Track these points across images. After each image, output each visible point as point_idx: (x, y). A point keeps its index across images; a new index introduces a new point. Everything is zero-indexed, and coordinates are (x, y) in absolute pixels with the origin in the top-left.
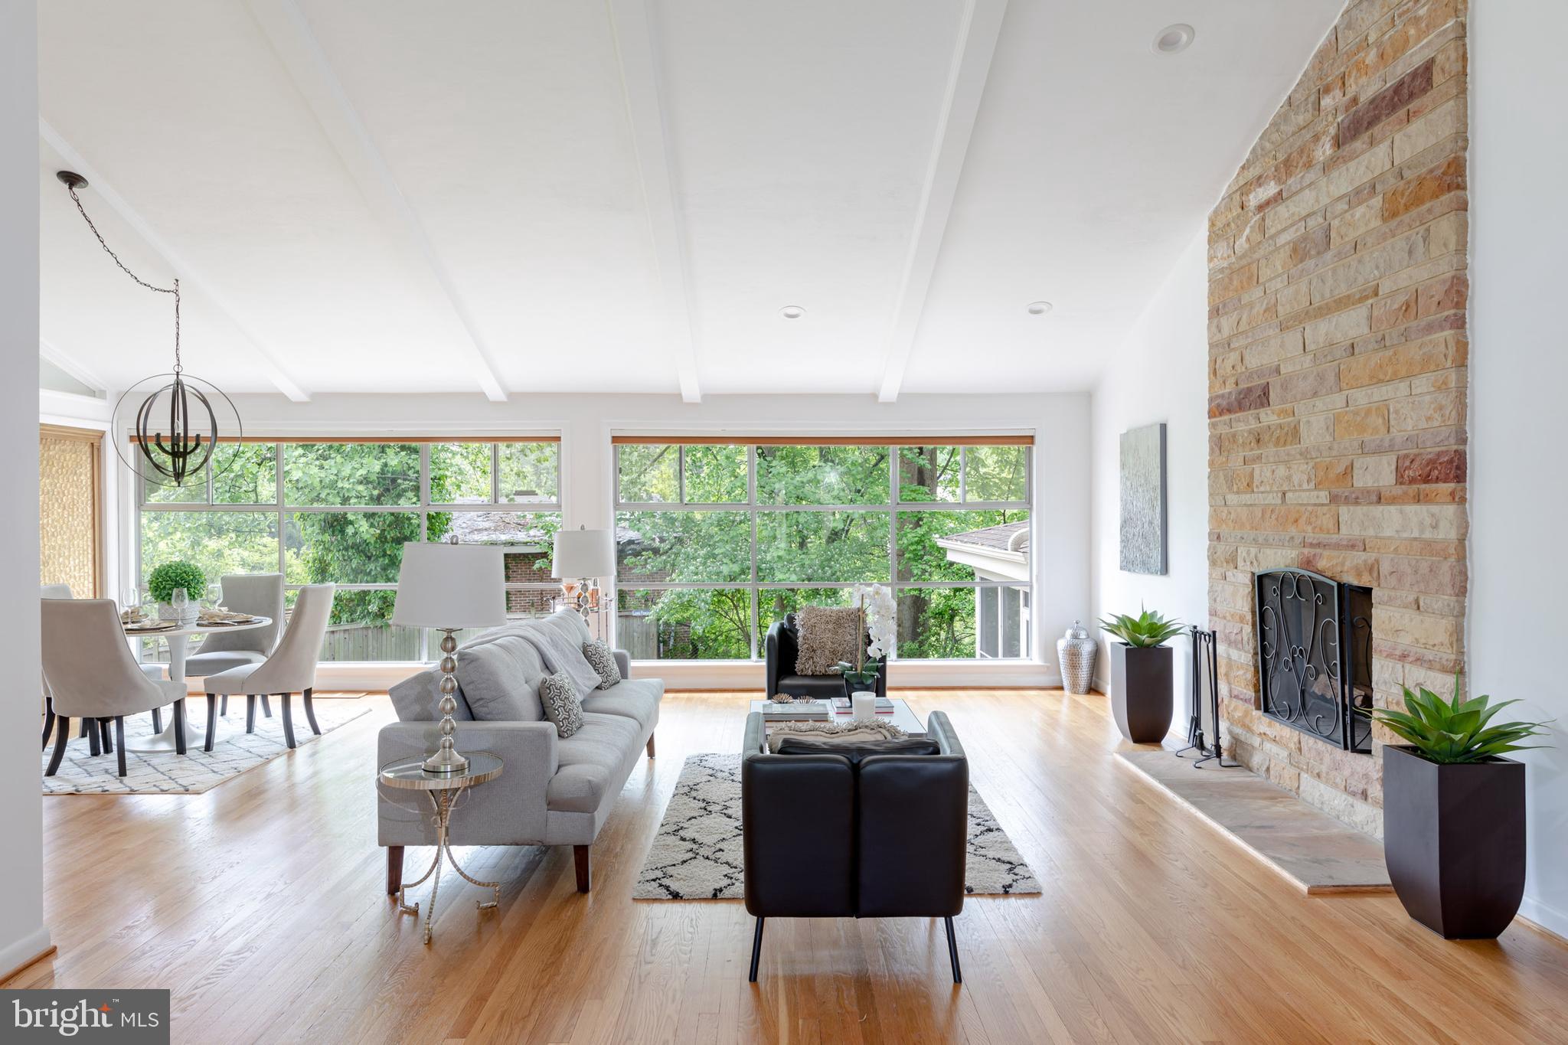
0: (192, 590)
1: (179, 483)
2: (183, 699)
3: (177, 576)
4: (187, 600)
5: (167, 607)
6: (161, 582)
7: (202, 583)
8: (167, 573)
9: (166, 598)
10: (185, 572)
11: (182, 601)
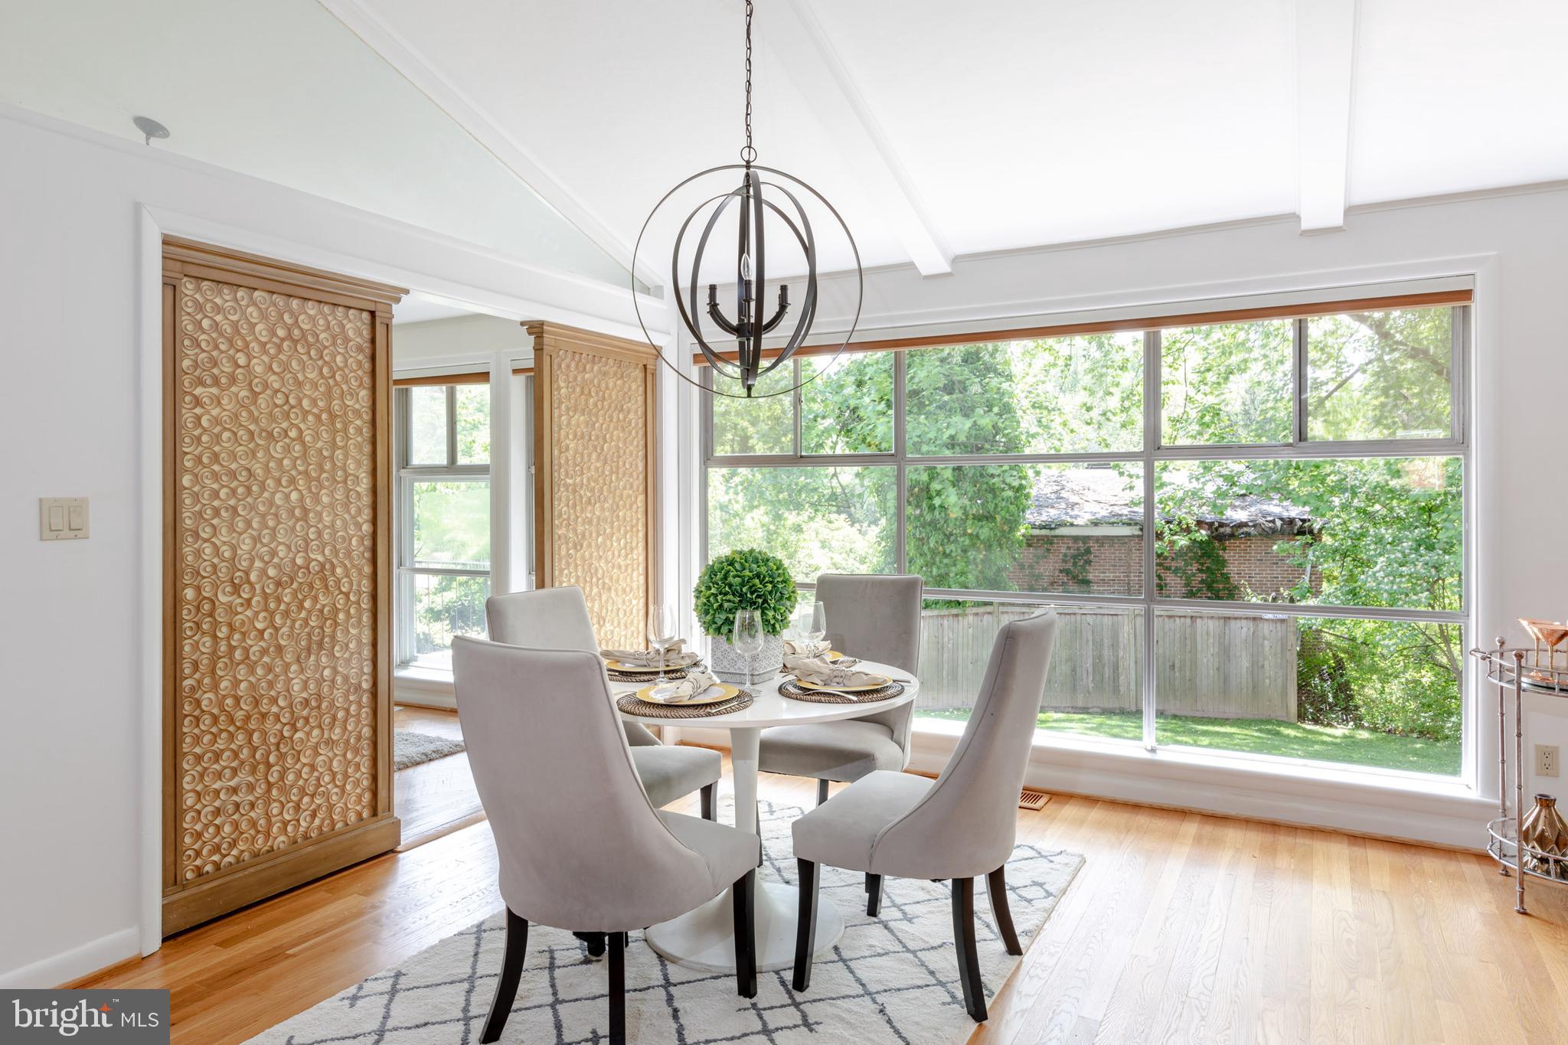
0: (771, 613)
1: (749, 388)
2: (754, 869)
3: (742, 585)
4: (760, 635)
5: (726, 646)
6: (715, 596)
7: (789, 599)
8: (725, 577)
9: (725, 629)
10: (758, 576)
11: (753, 637)
